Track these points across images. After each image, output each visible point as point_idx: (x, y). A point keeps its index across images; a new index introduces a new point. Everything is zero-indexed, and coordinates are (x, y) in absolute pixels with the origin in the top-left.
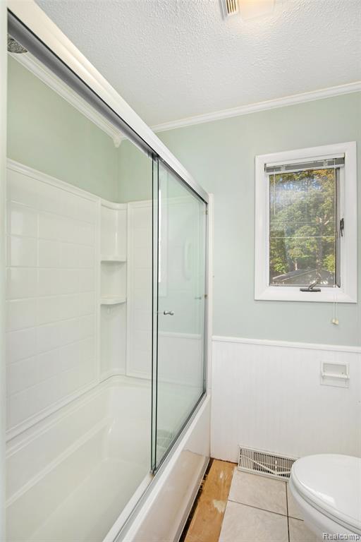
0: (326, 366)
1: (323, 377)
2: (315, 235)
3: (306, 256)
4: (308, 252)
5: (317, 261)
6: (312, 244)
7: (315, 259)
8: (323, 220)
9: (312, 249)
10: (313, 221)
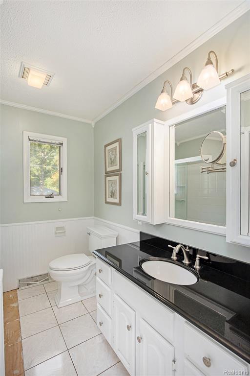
0: (57, 229)
1: (56, 233)
2: (39, 164)
3: (34, 178)
4: (35, 176)
5: (41, 181)
6: (38, 170)
7: (39, 180)
8: (44, 155)
9: (37, 174)
10: (37, 155)
